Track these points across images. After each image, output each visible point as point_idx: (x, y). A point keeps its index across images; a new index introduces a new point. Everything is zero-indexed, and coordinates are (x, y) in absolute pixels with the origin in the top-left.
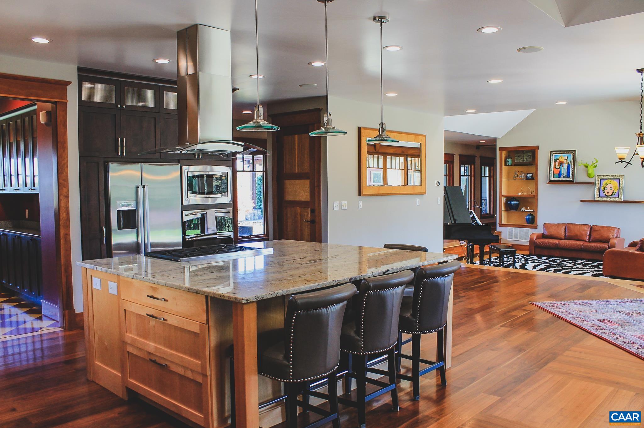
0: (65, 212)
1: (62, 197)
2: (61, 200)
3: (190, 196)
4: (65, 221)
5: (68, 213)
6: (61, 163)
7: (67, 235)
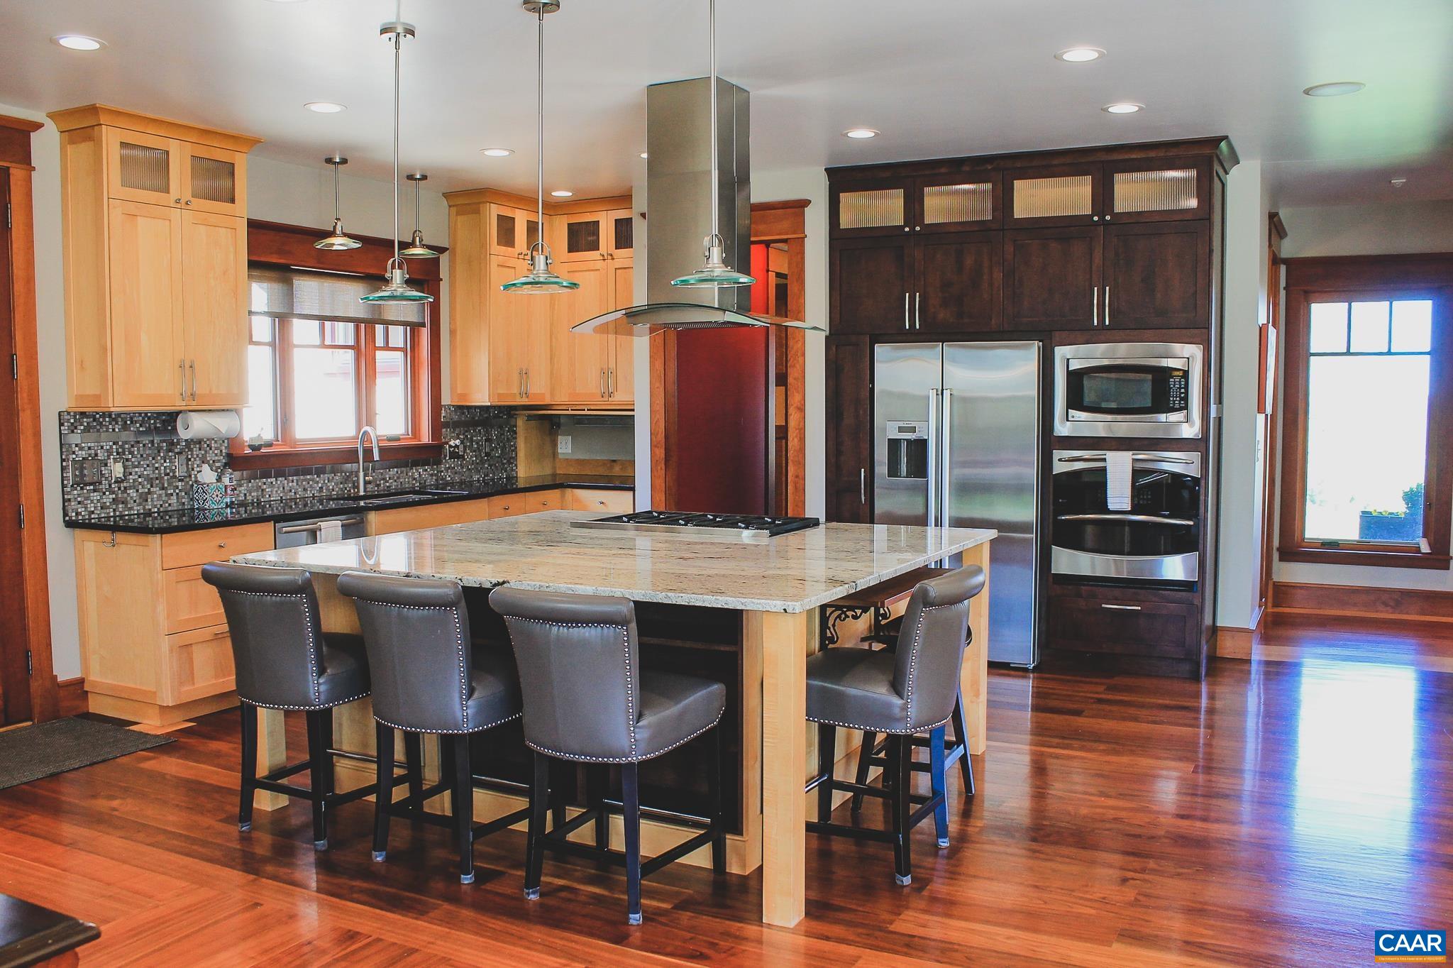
0: (796, 436)
1: (791, 410)
2: (791, 415)
3: (1073, 417)
4: (795, 453)
5: (802, 439)
6: (792, 348)
7: (801, 478)
